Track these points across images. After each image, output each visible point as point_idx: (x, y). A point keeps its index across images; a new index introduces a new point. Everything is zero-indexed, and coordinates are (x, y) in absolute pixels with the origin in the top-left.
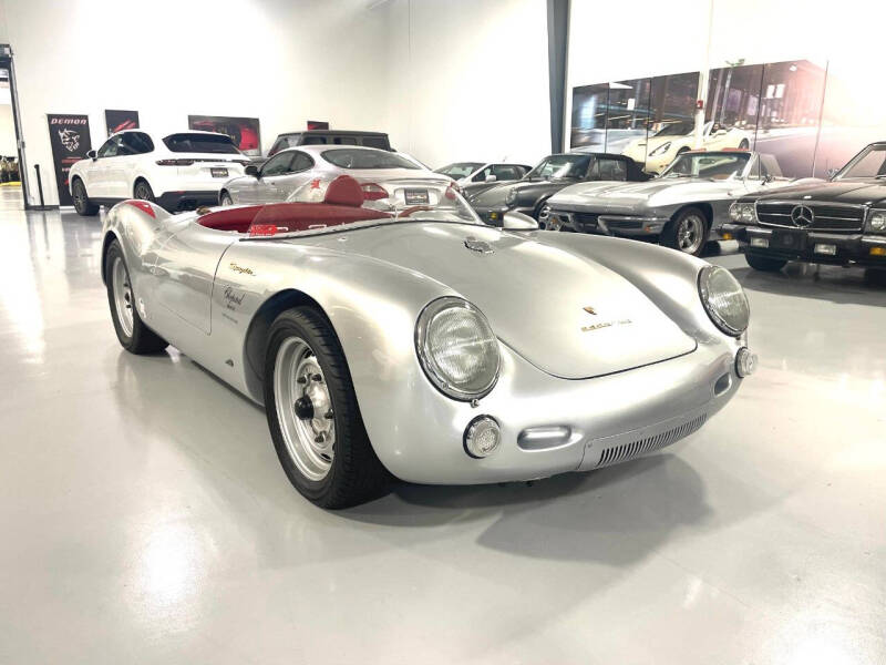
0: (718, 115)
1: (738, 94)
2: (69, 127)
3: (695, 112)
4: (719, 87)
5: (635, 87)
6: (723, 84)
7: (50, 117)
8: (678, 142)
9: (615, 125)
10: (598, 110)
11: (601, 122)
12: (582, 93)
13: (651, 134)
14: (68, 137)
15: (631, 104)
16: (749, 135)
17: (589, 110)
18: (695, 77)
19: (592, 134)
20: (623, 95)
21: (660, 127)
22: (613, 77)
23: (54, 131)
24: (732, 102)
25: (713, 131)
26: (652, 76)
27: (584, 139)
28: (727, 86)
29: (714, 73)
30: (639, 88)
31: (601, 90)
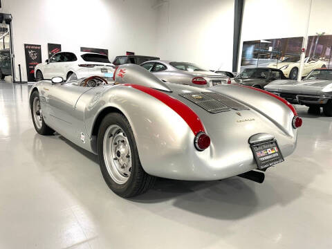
0: (312, 55)
1: (321, 47)
2: (33, 50)
3: (301, 53)
4: (312, 44)
5: (272, 42)
6: (315, 42)
7: (25, 45)
8: (292, 65)
9: (263, 57)
10: (255, 51)
11: (255, 55)
12: (247, 44)
13: (279, 61)
14: (32, 54)
15: (270, 49)
16: (325, 63)
17: (250, 51)
18: (301, 39)
19: (251, 61)
20: (267, 45)
21: (284, 59)
22: (262, 38)
23: (27, 51)
24: (319, 49)
25: (309, 61)
26: (281, 38)
27: (247, 62)
28: (316, 43)
29: (310, 38)
30: (274, 43)
31: (256, 43)
